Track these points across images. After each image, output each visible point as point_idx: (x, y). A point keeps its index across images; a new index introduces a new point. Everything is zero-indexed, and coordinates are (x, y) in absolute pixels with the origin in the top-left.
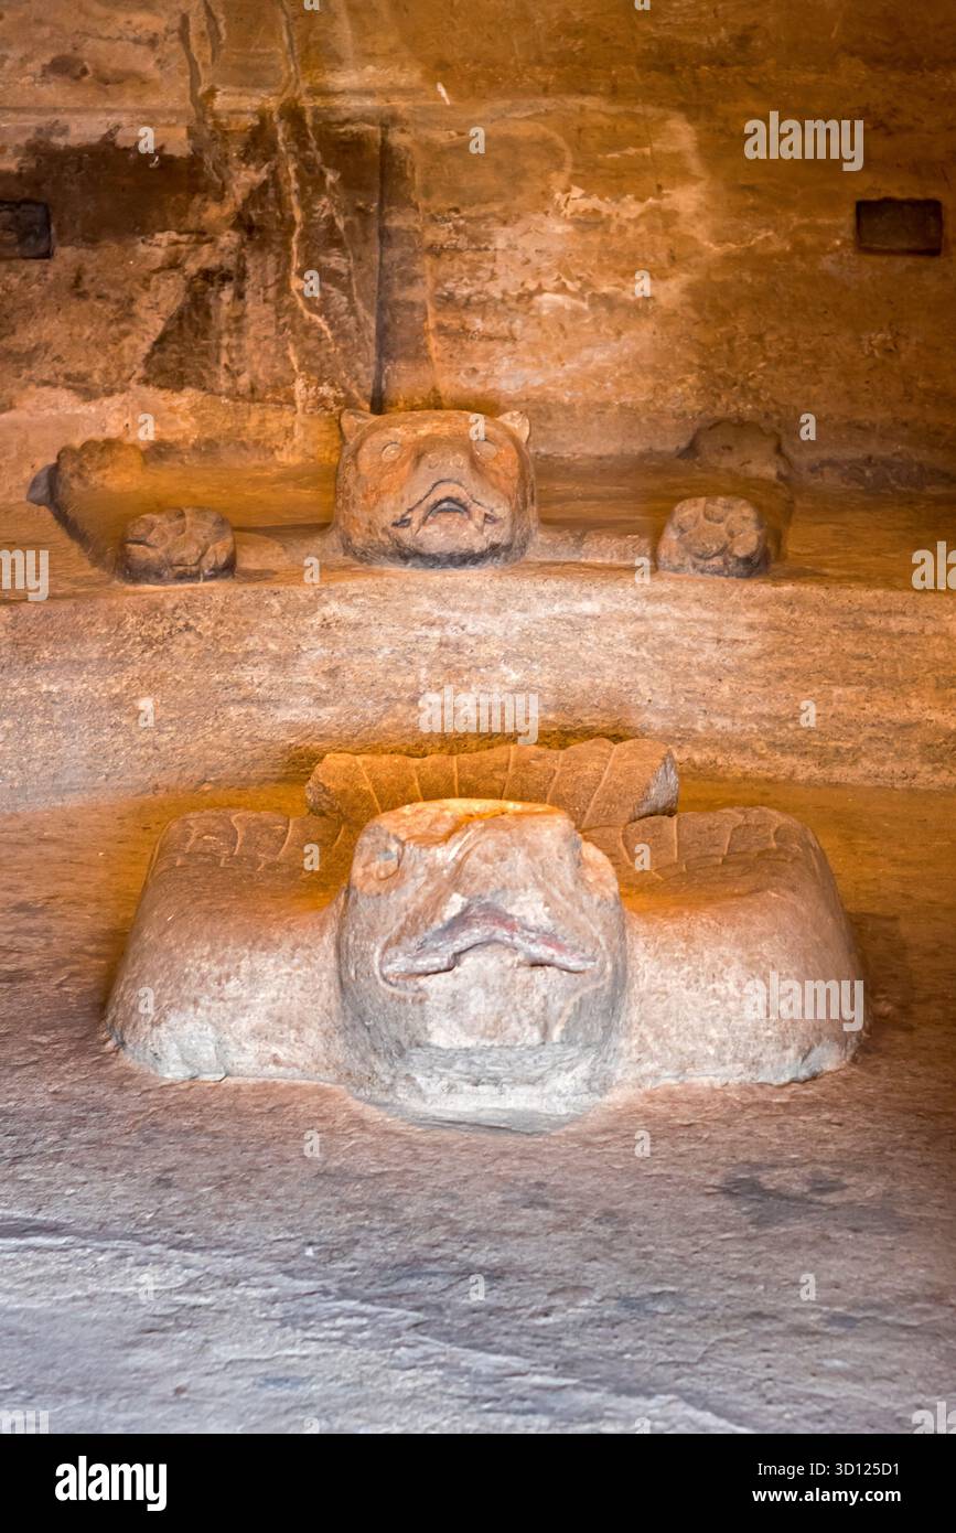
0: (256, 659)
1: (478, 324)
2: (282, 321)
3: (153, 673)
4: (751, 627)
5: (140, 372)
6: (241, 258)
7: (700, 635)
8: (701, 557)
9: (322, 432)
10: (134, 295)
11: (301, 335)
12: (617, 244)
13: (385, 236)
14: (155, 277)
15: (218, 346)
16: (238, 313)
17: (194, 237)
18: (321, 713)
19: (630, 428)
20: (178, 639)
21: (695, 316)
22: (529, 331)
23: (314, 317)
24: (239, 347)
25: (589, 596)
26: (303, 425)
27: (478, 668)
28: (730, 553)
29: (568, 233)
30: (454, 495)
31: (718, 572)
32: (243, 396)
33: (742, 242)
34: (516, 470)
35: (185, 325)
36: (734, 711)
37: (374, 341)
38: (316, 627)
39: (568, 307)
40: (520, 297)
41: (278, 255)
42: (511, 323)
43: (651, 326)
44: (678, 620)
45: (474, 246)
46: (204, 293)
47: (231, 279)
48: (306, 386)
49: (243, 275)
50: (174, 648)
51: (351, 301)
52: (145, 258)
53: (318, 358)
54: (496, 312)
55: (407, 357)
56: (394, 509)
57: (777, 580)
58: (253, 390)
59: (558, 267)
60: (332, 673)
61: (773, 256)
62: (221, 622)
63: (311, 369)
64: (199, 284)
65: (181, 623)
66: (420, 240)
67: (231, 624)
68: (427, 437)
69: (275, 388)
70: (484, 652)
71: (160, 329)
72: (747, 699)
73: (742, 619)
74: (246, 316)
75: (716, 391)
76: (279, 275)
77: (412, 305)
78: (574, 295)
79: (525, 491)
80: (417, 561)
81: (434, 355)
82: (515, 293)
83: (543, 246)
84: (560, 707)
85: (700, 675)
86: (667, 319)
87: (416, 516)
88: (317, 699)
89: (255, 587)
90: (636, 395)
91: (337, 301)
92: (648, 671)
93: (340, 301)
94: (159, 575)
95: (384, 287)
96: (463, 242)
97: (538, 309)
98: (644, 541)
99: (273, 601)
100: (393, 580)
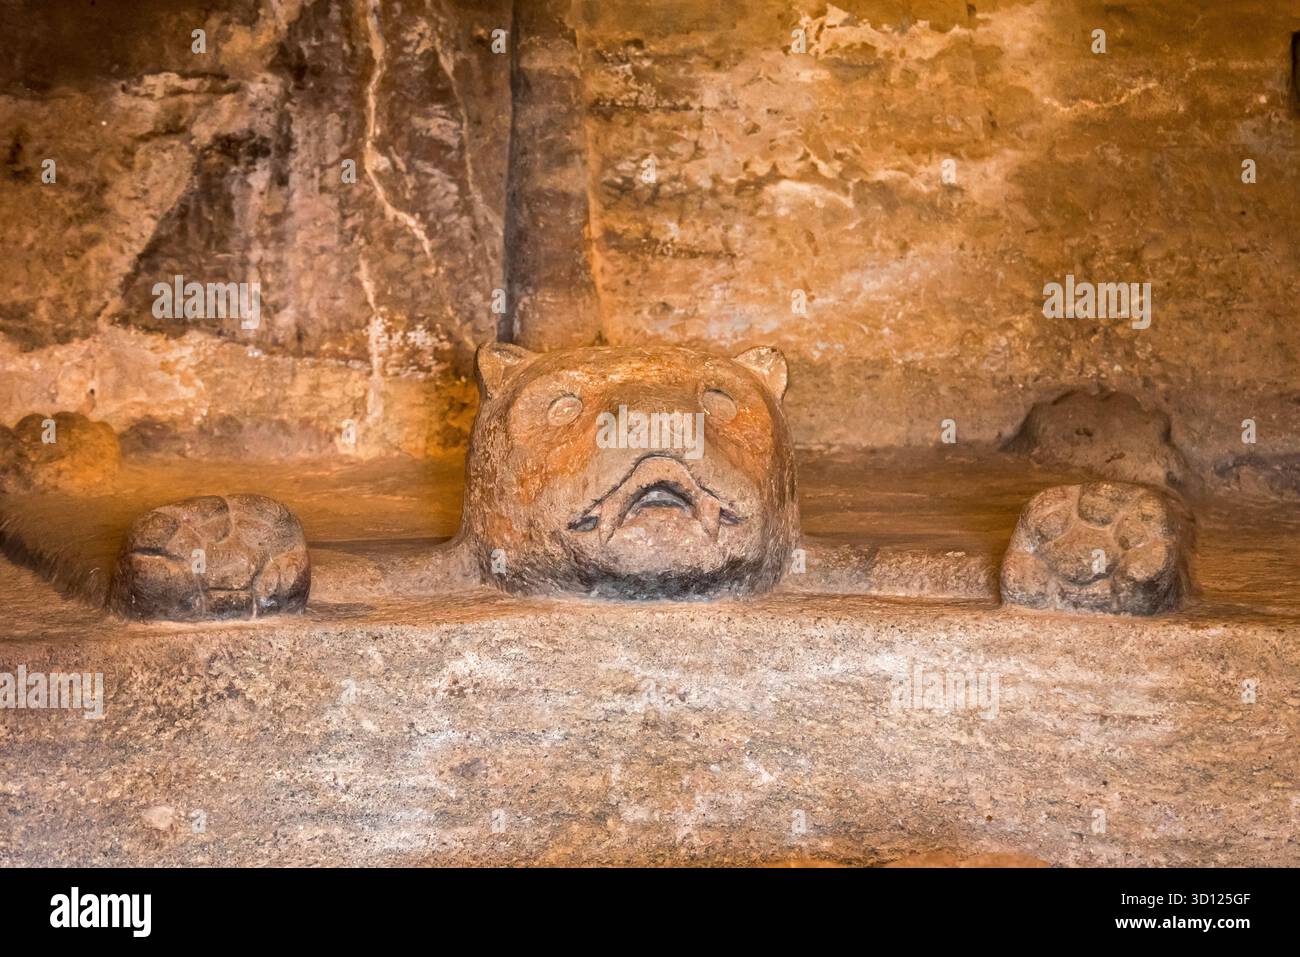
0: (342, 746)
1: (672, 231)
2: (349, 223)
3: (174, 766)
4: (1157, 695)
5: (115, 304)
6: (285, 118)
7: (1074, 709)
8: (1074, 581)
9: (413, 405)
10: (108, 176)
11: (382, 246)
12: (900, 100)
13: (521, 83)
14: (142, 147)
15: (245, 263)
16: (278, 209)
17: (207, 84)
18: (447, 837)
19: (922, 402)
20: (217, 710)
21: (1028, 219)
22: (755, 243)
23: (403, 216)
24: (278, 266)
25: (890, 645)
26: (384, 395)
27: (707, 763)
28: (1123, 573)
29: (821, 83)
30: (670, 478)
31: (1103, 606)
32: (283, 346)
33: (1106, 100)
34: (769, 441)
35: (191, 228)
36: (1128, 835)
37: (501, 258)
38: (440, 694)
39: (820, 204)
40: (741, 187)
41: (345, 114)
42: (727, 229)
43: (956, 234)
44: (1036, 684)
45: (666, 103)
46: (222, 175)
47: (266, 153)
48: (388, 330)
49: (286, 147)
50: (208, 724)
51: (463, 190)
52: (127, 116)
53: (407, 284)
54: (701, 210)
55: (554, 282)
56: (572, 500)
57: (1197, 620)
58: (300, 337)
59: (805, 138)
60: (467, 771)
61: (1157, 121)
62: (286, 684)
63: (395, 303)
64: (215, 160)
65: (221, 685)
66: (578, 92)
67: (303, 688)
68: (623, 384)
69: (337, 334)
70: (715, 737)
71: (149, 234)
72: (1149, 815)
73: (1143, 683)
74: (291, 214)
75: (1063, 342)
76: (345, 148)
77: (564, 199)
78: (829, 183)
79: (781, 477)
80: (608, 587)
81: (600, 281)
82: (733, 181)
83: (778, 102)
84: (842, 829)
85: (1073, 776)
86: (984, 223)
87: (608, 513)
88: (441, 814)
89: (343, 627)
90: (931, 349)
91: (440, 191)
92: (986, 769)
93: (445, 191)
94: (185, 606)
95: (518, 168)
96: (647, 96)
97: (771, 207)
98: (974, 562)
99: (372, 650)
100: (568, 618)
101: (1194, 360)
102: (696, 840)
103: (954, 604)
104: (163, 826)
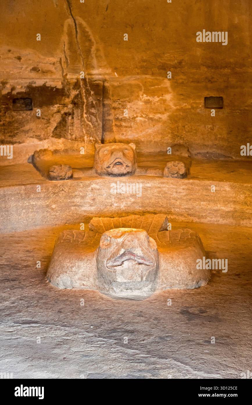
0: (78, 197)
1: (124, 124)
2: (82, 124)
3: (55, 200)
4: (183, 189)
5: (52, 135)
6: (73, 110)
7: (173, 191)
8: (172, 174)
9: (90, 147)
10: (50, 118)
11: (86, 126)
12: (153, 107)
13: (104, 105)
14: (54, 114)
15: (68, 129)
16: (72, 122)
17: (63, 106)
18: (91, 208)
19: (156, 146)
20: (61, 192)
21: (170, 122)
22: (135, 125)
23: (89, 123)
24: (73, 129)
25: (149, 183)
26: (86, 146)
27: (125, 198)
28: (179, 173)
29: (143, 104)
30: (120, 161)
31: (176, 177)
32: (73, 140)
33: (180, 106)
34: (133, 156)
35: (61, 125)
36: (180, 207)
37: (102, 128)
38: (90, 190)
39: (143, 120)
40: (133, 118)
41: (81, 109)
42: (131, 124)
43: (161, 124)
44: (168, 188)
45: (123, 107)
46: (65, 118)
47: (71, 115)
48: (87, 137)
49: (73, 114)
50: (60, 194)
51: (97, 119)
52: (52, 110)
53: (89, 131)
54: (128, 121)
55: (108, 131)
56: (107, 164)
57: (189, 179)
58: (76, 138)
59: (141, 112)
60: (94, 200)
61: (187, 109)
62: (70, 189)
63: (88, 134)
64: (64, 116)
65: (61, 189)
66: (111, 106)
67: (72, 189)
68: (114, 149)
69: (80, 138)
70: (126, 195)
71: (56, 125)
72: (183, 205)
73: (182, 188)
74: (74, 123)
75: (175, 138)
76: (81, 114)
77: (110, 120)
78: (144, 118)
79: (135, 160)
80: (112, 175)
81: (115, 131)
83: (137, 107)
84: (143, 207)
85: (172, 200)
86: (164, 123)
87: (111, 166)
88: (90, 205)
89: (77, 181)
90: (158, 139)
91: (93, 119)
92: (161, 199)
93: (94, 119)
94: (56, 179)
95: (104, 116)
96: (120, 106)
97: (137, 121)
98: (160, 171)
99: (81, 184)
100: (107, 180)
101: (192, 140)
102: (124, 208)
103: (156, 177)
104: (54, 208)
